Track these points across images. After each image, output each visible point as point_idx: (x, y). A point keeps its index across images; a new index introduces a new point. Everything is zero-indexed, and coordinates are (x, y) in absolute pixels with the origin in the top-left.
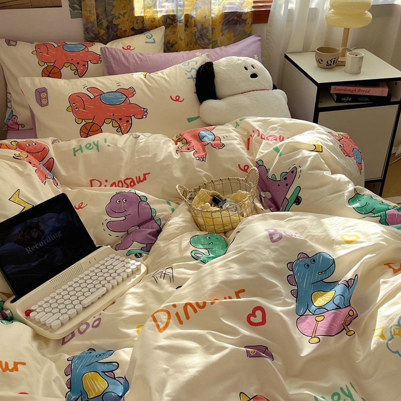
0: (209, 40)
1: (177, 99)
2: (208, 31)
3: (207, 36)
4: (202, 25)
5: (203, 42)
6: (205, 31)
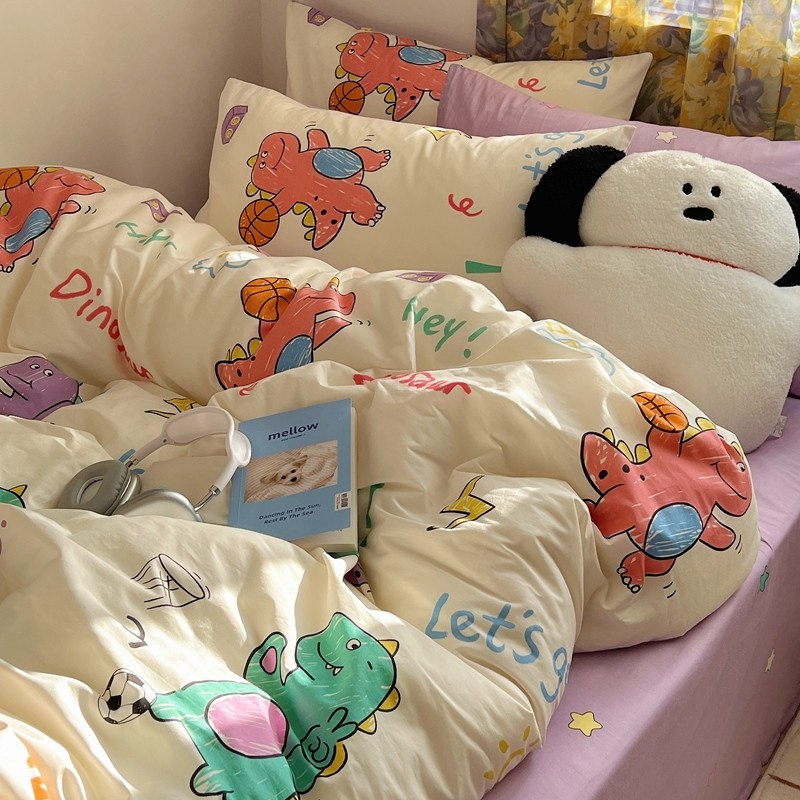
0: (761, 115)
1: (464, 207)
2: (761, 92)
3: (759, 104)
4: (748, 71)
5: (743, 119)
6: (753, 89)
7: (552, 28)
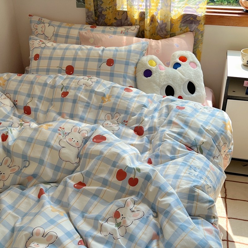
5: (163, 34)
6: (164, 25)
7: (106, 15)
